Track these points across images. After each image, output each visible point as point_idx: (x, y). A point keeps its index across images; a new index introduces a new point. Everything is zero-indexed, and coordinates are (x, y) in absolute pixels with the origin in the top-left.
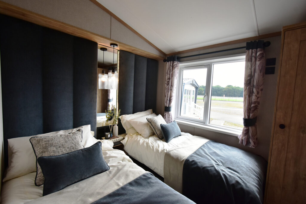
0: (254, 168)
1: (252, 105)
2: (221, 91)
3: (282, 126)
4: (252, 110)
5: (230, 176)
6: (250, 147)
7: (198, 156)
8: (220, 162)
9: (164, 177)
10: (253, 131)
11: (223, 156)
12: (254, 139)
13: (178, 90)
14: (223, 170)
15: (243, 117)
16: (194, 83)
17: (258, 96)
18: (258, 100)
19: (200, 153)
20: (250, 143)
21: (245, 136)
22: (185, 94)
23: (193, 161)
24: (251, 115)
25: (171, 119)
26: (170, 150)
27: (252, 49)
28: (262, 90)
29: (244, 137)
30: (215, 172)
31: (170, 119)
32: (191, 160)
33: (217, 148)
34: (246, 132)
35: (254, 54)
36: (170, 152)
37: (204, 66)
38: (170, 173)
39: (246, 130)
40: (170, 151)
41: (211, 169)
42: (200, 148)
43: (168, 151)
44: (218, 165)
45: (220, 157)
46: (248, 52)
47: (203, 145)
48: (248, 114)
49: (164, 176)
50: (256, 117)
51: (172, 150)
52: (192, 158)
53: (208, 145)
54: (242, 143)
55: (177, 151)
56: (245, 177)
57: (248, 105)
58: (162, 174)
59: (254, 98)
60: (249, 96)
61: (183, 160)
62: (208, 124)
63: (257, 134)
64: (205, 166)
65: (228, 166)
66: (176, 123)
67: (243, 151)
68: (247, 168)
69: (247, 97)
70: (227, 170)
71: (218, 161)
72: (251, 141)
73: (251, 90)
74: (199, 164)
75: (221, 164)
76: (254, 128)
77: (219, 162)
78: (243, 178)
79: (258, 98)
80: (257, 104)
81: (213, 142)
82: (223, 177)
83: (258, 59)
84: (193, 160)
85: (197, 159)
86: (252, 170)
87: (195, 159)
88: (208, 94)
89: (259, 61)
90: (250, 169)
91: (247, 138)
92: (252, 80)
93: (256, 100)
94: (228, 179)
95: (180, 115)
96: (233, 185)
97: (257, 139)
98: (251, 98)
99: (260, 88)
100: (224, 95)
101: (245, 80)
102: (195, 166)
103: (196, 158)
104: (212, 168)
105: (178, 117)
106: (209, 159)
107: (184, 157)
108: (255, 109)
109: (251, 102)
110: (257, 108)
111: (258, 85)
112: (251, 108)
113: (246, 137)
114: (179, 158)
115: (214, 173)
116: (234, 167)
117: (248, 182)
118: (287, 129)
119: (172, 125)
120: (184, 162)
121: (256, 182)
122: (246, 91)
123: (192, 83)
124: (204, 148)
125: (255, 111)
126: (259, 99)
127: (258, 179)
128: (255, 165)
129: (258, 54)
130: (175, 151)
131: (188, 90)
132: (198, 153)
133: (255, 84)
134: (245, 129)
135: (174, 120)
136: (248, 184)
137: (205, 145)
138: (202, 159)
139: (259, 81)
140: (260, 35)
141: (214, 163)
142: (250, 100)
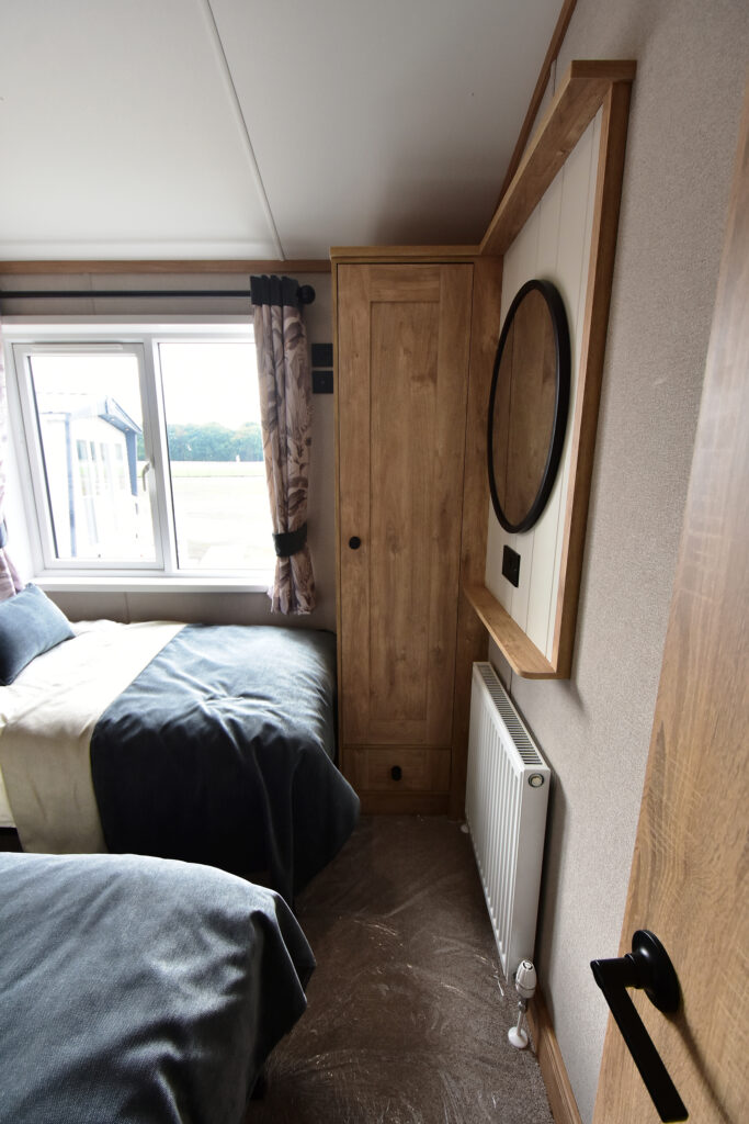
0: (309, 671)
1: (291, 491)
2: (227, 443)
3: (355, 543)
4: (291, 504)
5: (247, 718)
6: (299, 613)
7: (146, 695)
8: (219, 686)
9: (14, 826)
10: (300, 569)
11: (227, 664)
12: (306, 590)
13: (22, 448)
14: (227, 708)
15: (271, 530)
16: (113, 412)
17: (301, 461)
18: (303, 475)
19: (152, 680)
20: (297, 602)
21: (283, 585)
22: (80, 457)
23: (126, 718)
24: (291, 520)
25: (15, 579)
26: (20, 713)
27: (270, 305)
28: (309, 442)
29: (281, 591)
30: (203, 725)
31: (5, 580)
32: (116, 718)
33: (210, 643)
34: (286, 575)
35: (275, 324)
36: (22, 721)
37: (120, 347)
38: (39, 799)
39: (284, 568)
40: (23, 716)
41: (189, 722)
42: (151, 663)
43: (14, 718)
44: (212, 698)
45: (219, 672)
46: (257, 311)
47: (164, 650)
48: (283, 519)
49: (15, 822)
50: (305, 525)
51: (34, 709)
52: (122, 708)
53: (182, 642)
54: (279, 608)
55: (57, 704)
56: (287, 703)
57: (280, 493)
58: (5, 819)
59: (291, 468)
60: (280, 464)
61: (87, 729)
62: (175, 571)
63: (311, 573)
64: (170, 718)
65: (242, 691)
66: (38, 594)
67: (284, 631)
68: (293, 675)
69: (274, 464)
70: (239, 703)
71: (212, 685)
72: (299, 596)
73: (283, 442)
74: (150, 722)
75: (223, 692)
76: (302, 557)
77: (216, 688)
78: (283, 710)
79: (302, 467)
80: (300, 484)
81: (199, 629)
82: (226, 728)
83: (288, 344)
84: (126, 713)
85: (142, 707)
86: (305, 678)
87: (134, 709)
88: (155, 461)
89: (291, 348)
90: (301, 676)
91: (290, 591)
92: (281, 409)
93: (296, 475)
94: (242, 727)
95: (57, 557)
96: (257, 739)
97: (313, 587)
98: (284, 468)
99: (304, 437)
100: (238, 458)
101: (263, 411)
102: (137, 731)
103: (138, 705)
104: (195, 716)
105: (47, 566)
106: (183, 692)
107: (89, 715)
108: (298, 502)
109: (285, 481)
110: (304, 499)
111: (297, 429)
112: (288, 499)
113: (286, 587)
114: (69, 730)
115: (202, 730)
116: (258, 686)
117: (294, 715)
118: (364, 547)
119: (21, 607)
120: (89, 737)
121: (315, 704)
122: (269, 446)
123: (103, 412)
124: (169, 657)
125: (300, 509)
126: (305, 469)
127: (319, 696)
128: (312, 661)
129: (287, 323)
130: (47, 709)
131: (92, 445)
132: (144, 683)
133: (289, 423)
134: (281, 564)
135: (27, 583)
136: (294, 720)
137: (172, 647)
138: (158, 701)
139: (297, 414)
140: (288, 258)
141: (199, 698)
142: (281, 473)
